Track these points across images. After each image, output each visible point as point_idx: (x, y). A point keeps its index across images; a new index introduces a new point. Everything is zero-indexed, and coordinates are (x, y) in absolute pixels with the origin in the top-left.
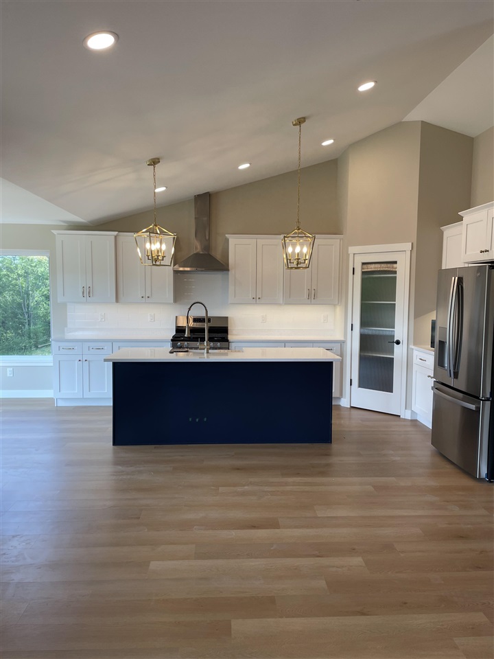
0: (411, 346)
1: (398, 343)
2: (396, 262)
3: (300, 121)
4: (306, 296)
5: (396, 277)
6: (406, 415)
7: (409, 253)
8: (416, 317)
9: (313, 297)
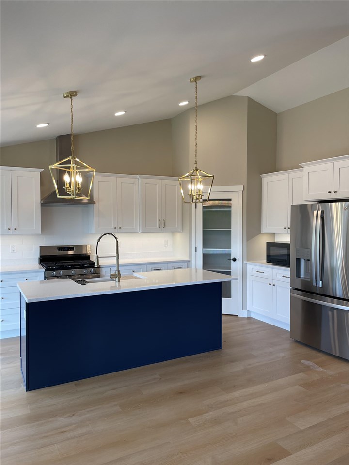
0: (245, 262)
1: (234, 260)
2: (230, 200)
3: (197, 79)
4: (158, 226)
5: (231, 211)
6: (243, 314)
7: (241, 193)
8: (248, 240)
9: (163, 226)
